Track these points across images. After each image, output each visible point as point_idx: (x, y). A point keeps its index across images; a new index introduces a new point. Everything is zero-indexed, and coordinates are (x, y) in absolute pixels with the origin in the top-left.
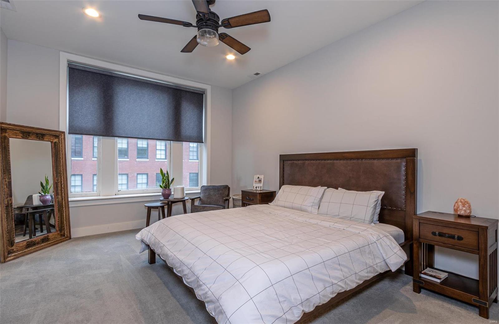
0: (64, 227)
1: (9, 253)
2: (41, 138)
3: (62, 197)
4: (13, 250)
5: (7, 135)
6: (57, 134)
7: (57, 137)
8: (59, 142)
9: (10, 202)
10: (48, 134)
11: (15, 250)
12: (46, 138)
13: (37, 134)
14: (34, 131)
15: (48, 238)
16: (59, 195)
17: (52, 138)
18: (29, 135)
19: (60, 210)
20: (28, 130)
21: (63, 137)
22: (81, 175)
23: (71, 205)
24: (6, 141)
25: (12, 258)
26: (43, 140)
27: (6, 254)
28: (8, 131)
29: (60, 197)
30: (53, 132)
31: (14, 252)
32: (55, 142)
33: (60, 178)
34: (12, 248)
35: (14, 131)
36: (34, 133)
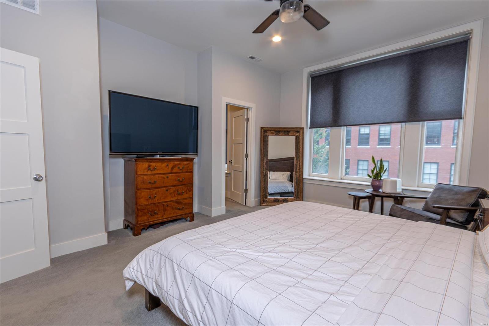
0: (299, 195)
1: (264, 201)
2: (287, 134)
3: (299, 175)
4: (266, 200)
5: (267, 134)
6: (298, 130)
7: (298, 132)
8: (300, 136)
9: (266, 173)
10: (292, 131)
11: (267, 201)
12: (290, 134)
13: (285, 131)
14: (282, 129)
15: (287, 200)
16: (297, 173)
17: (295, 133)
18: (279, 133)
19: (297, 183)
20: (279, 129)
21: (302, 131)
22: (438, 163)
23: (305, 181)
24: (267, 137)
25: (265, 205)
26: (288, 135)
27: (262, 202)
28: (268, 132)
29: (298, 174)
30: (295, 129)
31: (267, 202)
32: (297, 136)
33: (299, 161)
34: (266, 199)
35: (271, 131)
36: (282, 131)
